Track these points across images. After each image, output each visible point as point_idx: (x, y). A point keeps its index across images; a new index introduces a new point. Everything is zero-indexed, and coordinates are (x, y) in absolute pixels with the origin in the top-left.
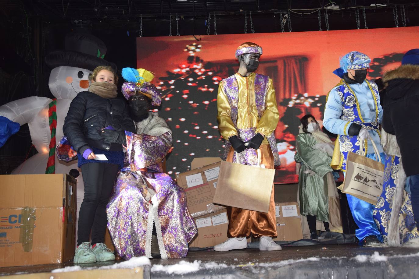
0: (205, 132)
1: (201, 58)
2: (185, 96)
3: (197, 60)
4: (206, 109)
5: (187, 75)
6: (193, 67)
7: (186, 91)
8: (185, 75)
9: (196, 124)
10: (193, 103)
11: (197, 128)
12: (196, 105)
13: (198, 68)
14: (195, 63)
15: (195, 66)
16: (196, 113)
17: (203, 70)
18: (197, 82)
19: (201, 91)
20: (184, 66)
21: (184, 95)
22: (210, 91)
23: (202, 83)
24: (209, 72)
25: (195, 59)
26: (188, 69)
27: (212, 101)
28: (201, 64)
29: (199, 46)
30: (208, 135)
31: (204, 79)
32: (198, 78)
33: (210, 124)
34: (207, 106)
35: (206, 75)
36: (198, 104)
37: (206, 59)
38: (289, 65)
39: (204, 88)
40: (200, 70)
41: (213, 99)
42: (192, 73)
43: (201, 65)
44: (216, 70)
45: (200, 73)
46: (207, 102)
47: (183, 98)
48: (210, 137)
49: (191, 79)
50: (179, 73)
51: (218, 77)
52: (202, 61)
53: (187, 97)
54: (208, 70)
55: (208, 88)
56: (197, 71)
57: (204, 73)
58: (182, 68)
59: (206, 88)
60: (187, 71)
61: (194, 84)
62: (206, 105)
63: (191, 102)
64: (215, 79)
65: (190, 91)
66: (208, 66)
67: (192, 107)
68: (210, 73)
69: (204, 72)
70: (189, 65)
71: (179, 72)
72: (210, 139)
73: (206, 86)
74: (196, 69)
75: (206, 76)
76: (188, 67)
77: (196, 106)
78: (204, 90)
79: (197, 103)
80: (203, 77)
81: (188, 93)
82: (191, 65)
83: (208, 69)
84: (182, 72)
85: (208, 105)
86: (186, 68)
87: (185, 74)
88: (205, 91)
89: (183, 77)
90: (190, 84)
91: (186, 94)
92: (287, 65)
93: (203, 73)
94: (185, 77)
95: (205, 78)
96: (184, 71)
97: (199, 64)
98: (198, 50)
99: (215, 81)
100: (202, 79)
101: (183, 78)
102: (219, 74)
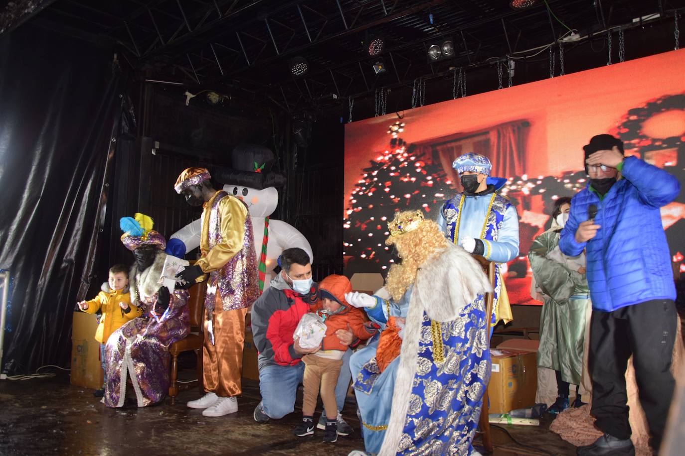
1: (404, 140)
2: (387, 190)
3: (400, 142)
6: (395, 152)
7: (388, 183)
10: (395, 198)
12: (397, 200)
13: (401, 153)
14: (397, 147)
15: (398, 151)
17: (406, 155)
18: (399, 171)
19: (402, 181)
20: (387, 152)
21: (386, 188)
22: (411, 182)
23: (403, 171)
24: (412, 156)
25: (397, 143)
26: (390, 155)
27: (413, 194)
28: (403, 148)
29: (403, 125)
31: (406, 166)
32: (400, 166)
34: (408, 201)
36: (399, 199)
37: (409, 140)
38: (504, 136)
39: (406, 177)
40: (402, 155)
41: (415, 191)
42: (394, 161)
43: (404, 150)
44: (419, 154)
45: (402, 160)
46: (408, 196)
47: (385, 192)
49: (393, 168)
51: (421, 162)
52: (405, 144)
53: (389, 191)
54: (410, 155)
55: (410, 177)
56: (399, 157)
57: (407, 159)
58: (384, 155)
59: (408, 178)
60: (390, 158)
61: (397, 174)
62: (407, 198)
63: (393, 197)
64: (418, 165)
65: (391, 183)
66: (411, 149)
67: (393, 202)
68: (413, 158)
69: (406, 157)
70: (391, 150)
71: (382, 160)
73: (408, 174)
74: (398, 154)
75: (408, 162)
76: (391, 153)
77: (397, 202)
78: (406, 180)
80: (406, 163)
81: (390, 185)
82: (394, 150)
83: (411, 153)
84: (384, 160)
85: (410, 198)
86: (388, 154)
87: (387, 162)
88: (407, 182)
89: (385, 166)
90: (392, 174)
91: (388, 187)
92: (502, 135)
93: (405, 159)
94: (388, 165)
96: (387, 158)
97: (401, 148)
98: (401, 130)
99: (417, 168)
100: (404, 167)
101: (385, 168)
102: (422, 158)
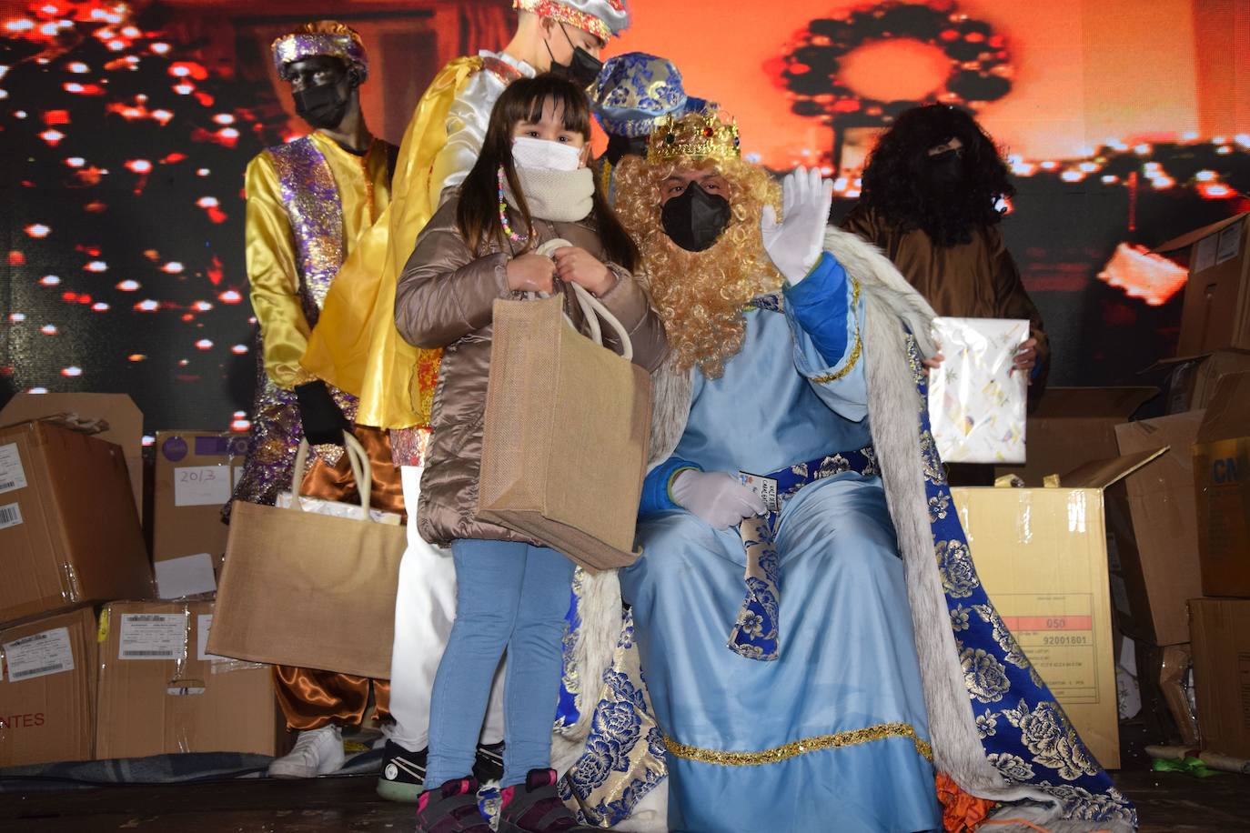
0: (130, 285)
2: (53, 136)
4: (138, 192)
5: (64, 51)
6: (89, 16)
7: (58, 115)
8: (52, 48)
9: (96, 253)
10: (86, 167)
11: (98, 266)
12: (97, 174)
13: (113, 22)
14: (96, 1)
15: (97, 14)
16: (93, 206)
17: (131, 32)
18: (105, 81)
19: (119, 116)
20: (50, 9)
21: (46, 128)
22: (156, 122)
23: (124, 85)
24: (156, 40)
26: (67, 24)
27: (163, 162)
28: (121, 8)
30: (143, 299)
31: (134, 68)
32: (109, 66)
33: (151, 254)
34: (142, 182)
35: (144, 54)
36: (104, 172)
39: (133, 105)
40: (117, 30)
41: (170, 153)
42: (84, 43)
43: (125, 13)
44: (185, 38)
45: (116, 46)
46: (141, 166)
47: (45, 142)
48: (149, 305)
49: (79, 68)
50: (31, 37)
51: (193, 65)
53: (61, 141)
54: (151, 35)
55: (151, 106)
56: (104, 34)
57: (135, 47)
58: (41, 19)
59: (142, 107)
60: (63, 33)
61: (92, 89)
62: (139, 175)
63: (76, 162)
64: (180, 71)
65: (71, 116)
66: (153, 15)
67: (79, 180)
68: (161, 48)
69: (134, 41)
70: (70, 6)
71: (28, 31)
72: (149, 313)
73: (142, 97)
74: (102, 24)
75: (142, 58)
76: (68, 16)
77: (95, 180)
78: (132, 113)
79: (100, 167)
80: (132, 60)
81: (66, 121)
82: (82, 7)
83: (151, 30)
84: (40, 34)
85: (148, 175)
86: (57, 18)
87: (54, 43)
88: (135, 120)
89: (45, 54)
90: (74, 88)
91: (58, 128)
93: (129, 44)
94: (55, 56)
95: (137, 64)
96: (50, 29)
97: (114, 4)
99: (179, 80)
100: (125, 69)
101: (43, 61)
102: (198, 54)
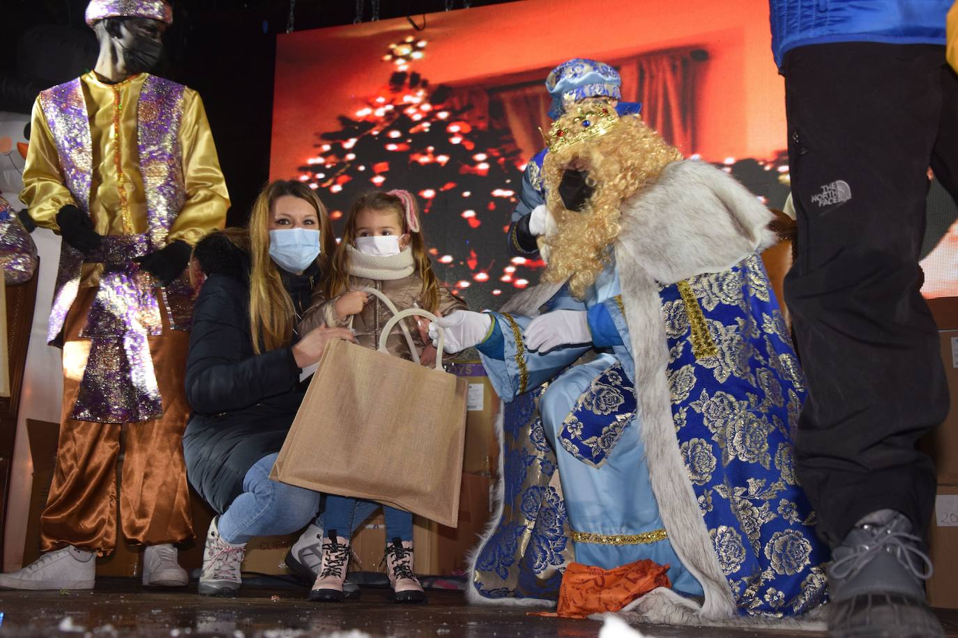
1: (422, 77)
2: (379, 180)
3: (414, 81)
4: (426, 211)
5: (387, 124)
6: (402, 100)
7: (382, 166)
8: (381, 124)
13: (416, 102)
14: (407, 90)
15: (407, 99)
17: (427, 107)
18: (410, 141)
19: (416, 162)
20: (381, 100)
21: (374, 175)
22: (438, 164)
23: (420, 142)
24: (440, 110)
25: (408, 81)
26: (390, 107)
27: (442, 190)
28: (421, 93)
29: (422, 44)
31: (427, 130)
32: (412, 131)
33: (434, 251)
34: (429, 204)
35: (433, 120)
37: (436, 79)
38: (652, 77)
39: (425, 154)
40: (418, 107)
41: (446, 183)
42: (399, 119)
43: (423, 96)
44: (458, 108)
45: (417, 117)
46: (429, 194)
47: (374, 184)
49: (395, 134)
50: (370, 119)
51: (463, 123)
52: (425, 84)
53: (384, 183)
54: (438, 107)
55: (436, 154)
56: (410, 111)
57: (429, 116)
58: (375, 106)
59: (430, 155)
60: (388, 114)
61: (403, 147)
62: (427, 200)
64: (454, 128)
65: (390, 166)
66: (439, 95)
68: (443, 115)
69: (428, 113)
70: (392, 96)
71: (368, 116)
73: (431, 148)
74: (409, 105)
75: (432, 123)
76: (391, 103)
78: (424, 160)
80: (426, 125)
81: (387, 169)
82: (398, 96)
83: (439, 104)
84: (375, 116)
85: (434, 199)
86: (384, 104)
87: (382, 121)
88: (427, 164)
89: (374, 129)
90: (392, 147)
91: (382, 174)
92: (647, 76)
93: (425, 115)
94: (382, 128)
95: (430, 127)
96: (380, 113)
97: (417, 91)
98: (417, 55)
99: (453, 135)
100: (421, 133)
101: (375, 133)
102: (465, 116)
